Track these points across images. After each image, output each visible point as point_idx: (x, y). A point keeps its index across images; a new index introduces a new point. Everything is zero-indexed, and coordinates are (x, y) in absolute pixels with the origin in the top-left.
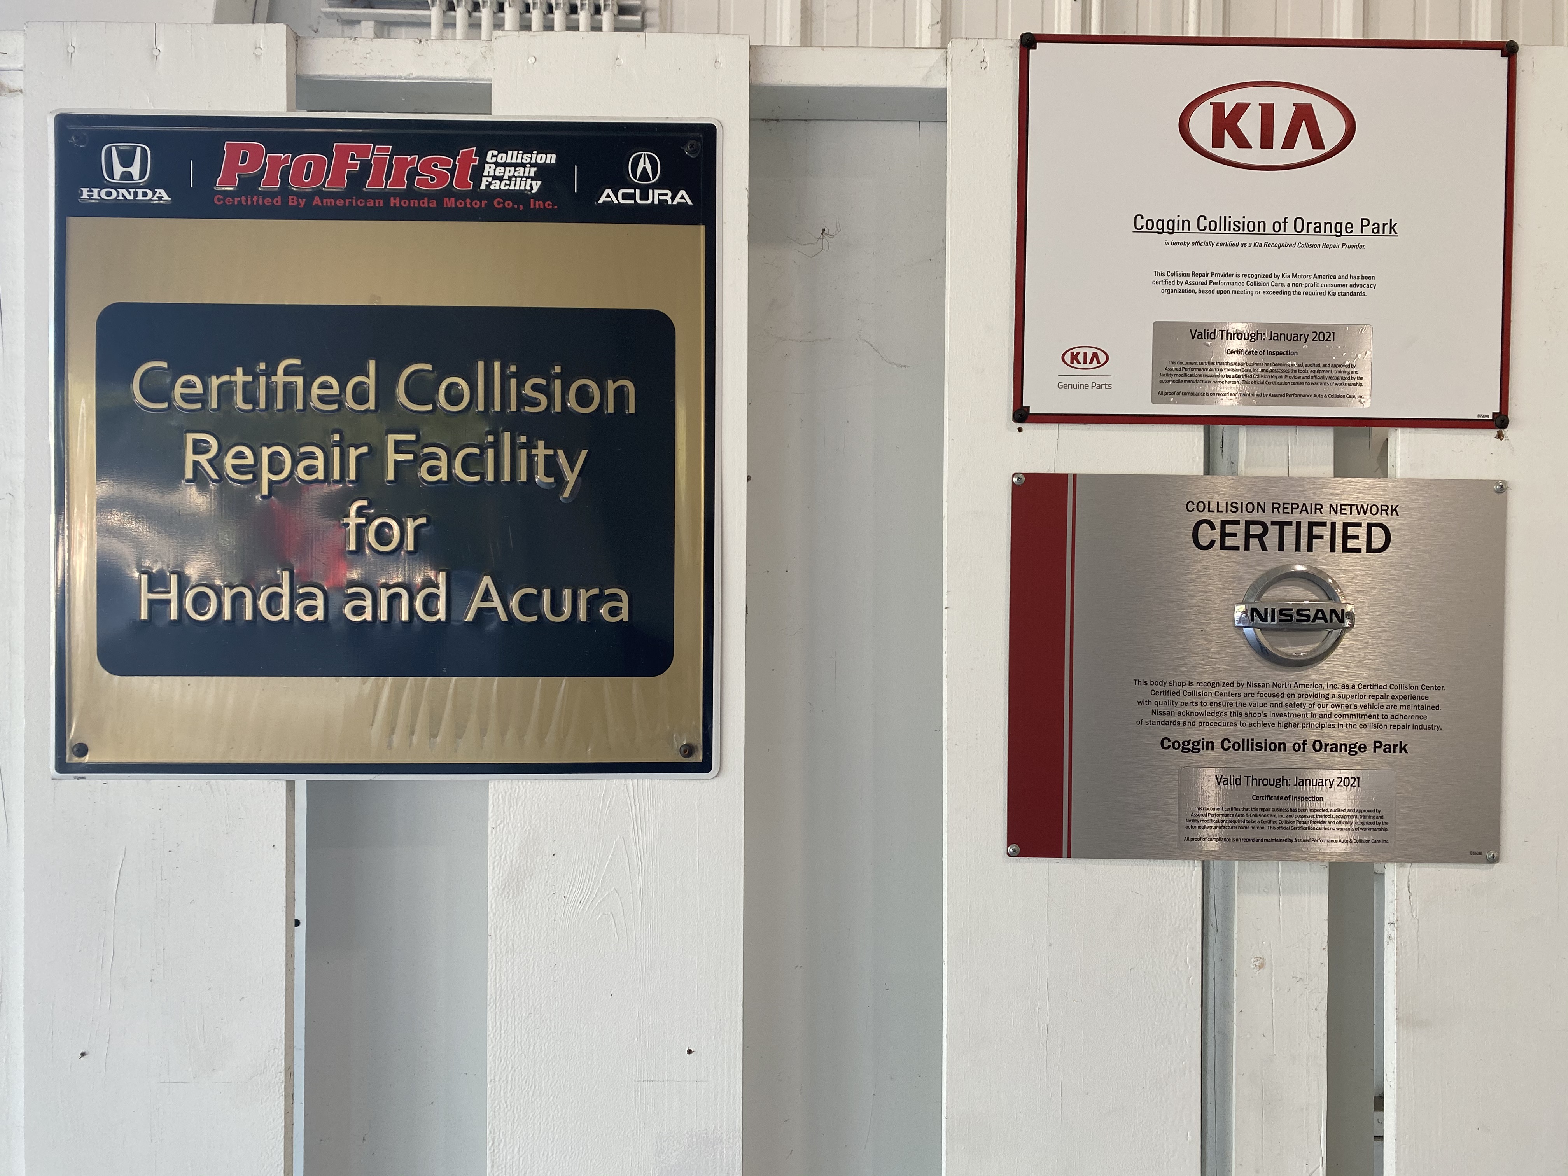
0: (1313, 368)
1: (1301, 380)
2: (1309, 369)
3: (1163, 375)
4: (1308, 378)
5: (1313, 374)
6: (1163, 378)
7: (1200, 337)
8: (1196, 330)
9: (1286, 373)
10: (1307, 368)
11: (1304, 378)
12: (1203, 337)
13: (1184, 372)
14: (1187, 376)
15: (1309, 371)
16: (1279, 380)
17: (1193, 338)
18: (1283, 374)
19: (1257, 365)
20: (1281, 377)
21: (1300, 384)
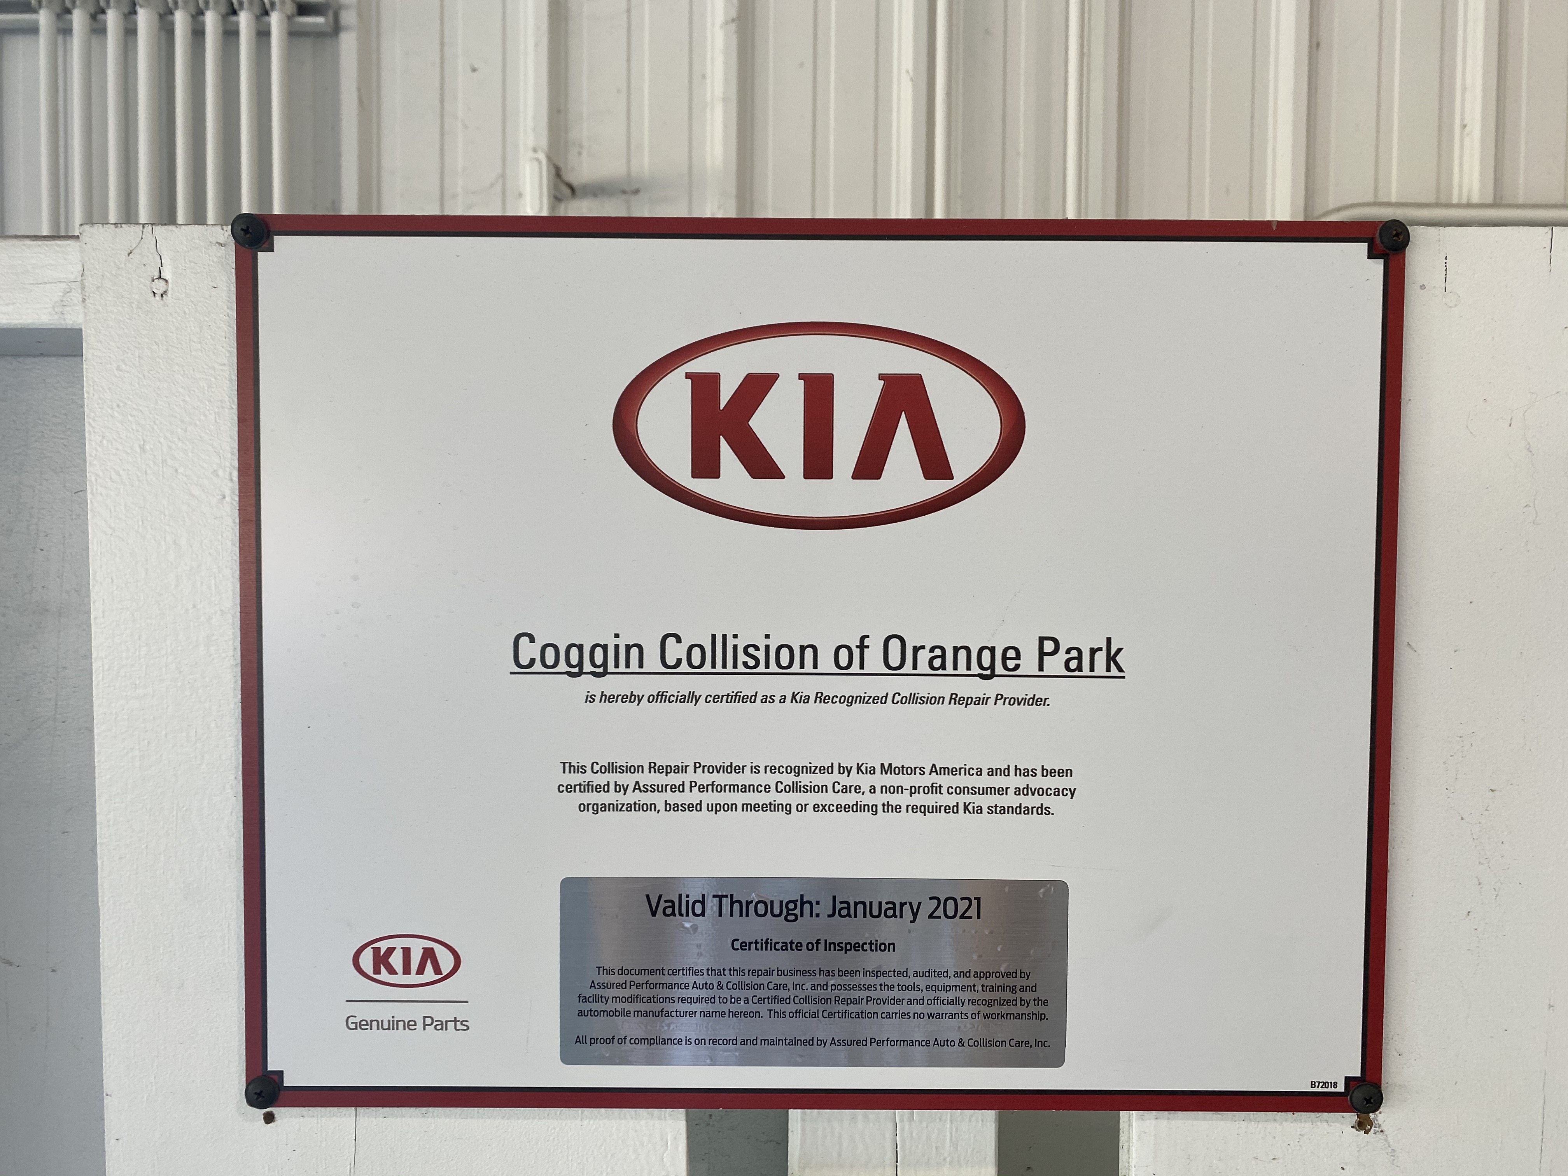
0: (933, 981)
1: (904, 1008)
2: (922, 982)
3: (586, 1000)
4: (921, 1001)
5: (932, 995)
6: (586, 1007)
7: (669, 911)
8: (660, 896)
9: (867, 993)
10: (918, 981)
11: (910, 1002)
12: (677, 912)
13: (634, 991)
14: (642, 1001)
15: (923, 987)
16: (852, 1008)
17: (654, 914)
18: (864, 994)
19: (803, 973)
20: (856, 1002)
21: (902, 1015)
